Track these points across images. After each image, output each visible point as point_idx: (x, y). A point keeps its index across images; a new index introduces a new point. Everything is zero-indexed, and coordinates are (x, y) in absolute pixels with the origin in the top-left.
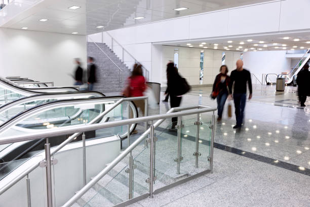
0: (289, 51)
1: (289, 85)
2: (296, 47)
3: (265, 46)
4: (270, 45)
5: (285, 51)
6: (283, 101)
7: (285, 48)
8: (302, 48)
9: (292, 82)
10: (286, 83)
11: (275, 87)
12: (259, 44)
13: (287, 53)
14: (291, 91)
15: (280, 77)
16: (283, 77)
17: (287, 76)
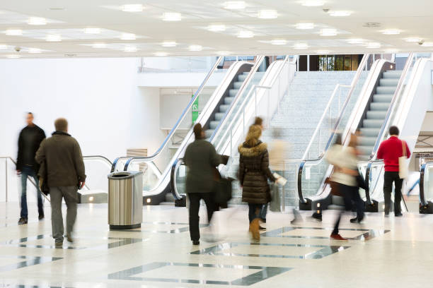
0: (149, 62)
1: (158, 200)
2: (172, 44)
3: (53, 37)
4: (74, 34)
5: (134, 63)
6: (138, 270)
7: (130, 48)
8: (195, 48)
9: (170, 188)
10: (145, 194)
11: (103, 210)
12: (25, 27)
13: (141, 70)
14: (168, 228)
15: (120, 169)
16: (133, 168)
17: (148, 162)
